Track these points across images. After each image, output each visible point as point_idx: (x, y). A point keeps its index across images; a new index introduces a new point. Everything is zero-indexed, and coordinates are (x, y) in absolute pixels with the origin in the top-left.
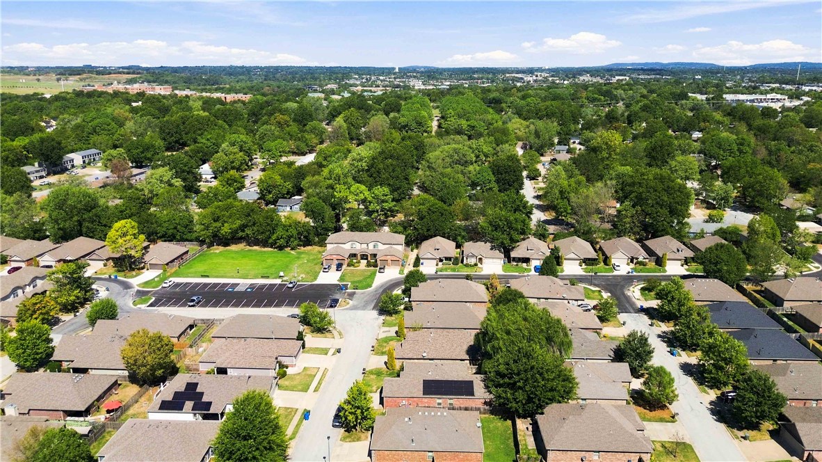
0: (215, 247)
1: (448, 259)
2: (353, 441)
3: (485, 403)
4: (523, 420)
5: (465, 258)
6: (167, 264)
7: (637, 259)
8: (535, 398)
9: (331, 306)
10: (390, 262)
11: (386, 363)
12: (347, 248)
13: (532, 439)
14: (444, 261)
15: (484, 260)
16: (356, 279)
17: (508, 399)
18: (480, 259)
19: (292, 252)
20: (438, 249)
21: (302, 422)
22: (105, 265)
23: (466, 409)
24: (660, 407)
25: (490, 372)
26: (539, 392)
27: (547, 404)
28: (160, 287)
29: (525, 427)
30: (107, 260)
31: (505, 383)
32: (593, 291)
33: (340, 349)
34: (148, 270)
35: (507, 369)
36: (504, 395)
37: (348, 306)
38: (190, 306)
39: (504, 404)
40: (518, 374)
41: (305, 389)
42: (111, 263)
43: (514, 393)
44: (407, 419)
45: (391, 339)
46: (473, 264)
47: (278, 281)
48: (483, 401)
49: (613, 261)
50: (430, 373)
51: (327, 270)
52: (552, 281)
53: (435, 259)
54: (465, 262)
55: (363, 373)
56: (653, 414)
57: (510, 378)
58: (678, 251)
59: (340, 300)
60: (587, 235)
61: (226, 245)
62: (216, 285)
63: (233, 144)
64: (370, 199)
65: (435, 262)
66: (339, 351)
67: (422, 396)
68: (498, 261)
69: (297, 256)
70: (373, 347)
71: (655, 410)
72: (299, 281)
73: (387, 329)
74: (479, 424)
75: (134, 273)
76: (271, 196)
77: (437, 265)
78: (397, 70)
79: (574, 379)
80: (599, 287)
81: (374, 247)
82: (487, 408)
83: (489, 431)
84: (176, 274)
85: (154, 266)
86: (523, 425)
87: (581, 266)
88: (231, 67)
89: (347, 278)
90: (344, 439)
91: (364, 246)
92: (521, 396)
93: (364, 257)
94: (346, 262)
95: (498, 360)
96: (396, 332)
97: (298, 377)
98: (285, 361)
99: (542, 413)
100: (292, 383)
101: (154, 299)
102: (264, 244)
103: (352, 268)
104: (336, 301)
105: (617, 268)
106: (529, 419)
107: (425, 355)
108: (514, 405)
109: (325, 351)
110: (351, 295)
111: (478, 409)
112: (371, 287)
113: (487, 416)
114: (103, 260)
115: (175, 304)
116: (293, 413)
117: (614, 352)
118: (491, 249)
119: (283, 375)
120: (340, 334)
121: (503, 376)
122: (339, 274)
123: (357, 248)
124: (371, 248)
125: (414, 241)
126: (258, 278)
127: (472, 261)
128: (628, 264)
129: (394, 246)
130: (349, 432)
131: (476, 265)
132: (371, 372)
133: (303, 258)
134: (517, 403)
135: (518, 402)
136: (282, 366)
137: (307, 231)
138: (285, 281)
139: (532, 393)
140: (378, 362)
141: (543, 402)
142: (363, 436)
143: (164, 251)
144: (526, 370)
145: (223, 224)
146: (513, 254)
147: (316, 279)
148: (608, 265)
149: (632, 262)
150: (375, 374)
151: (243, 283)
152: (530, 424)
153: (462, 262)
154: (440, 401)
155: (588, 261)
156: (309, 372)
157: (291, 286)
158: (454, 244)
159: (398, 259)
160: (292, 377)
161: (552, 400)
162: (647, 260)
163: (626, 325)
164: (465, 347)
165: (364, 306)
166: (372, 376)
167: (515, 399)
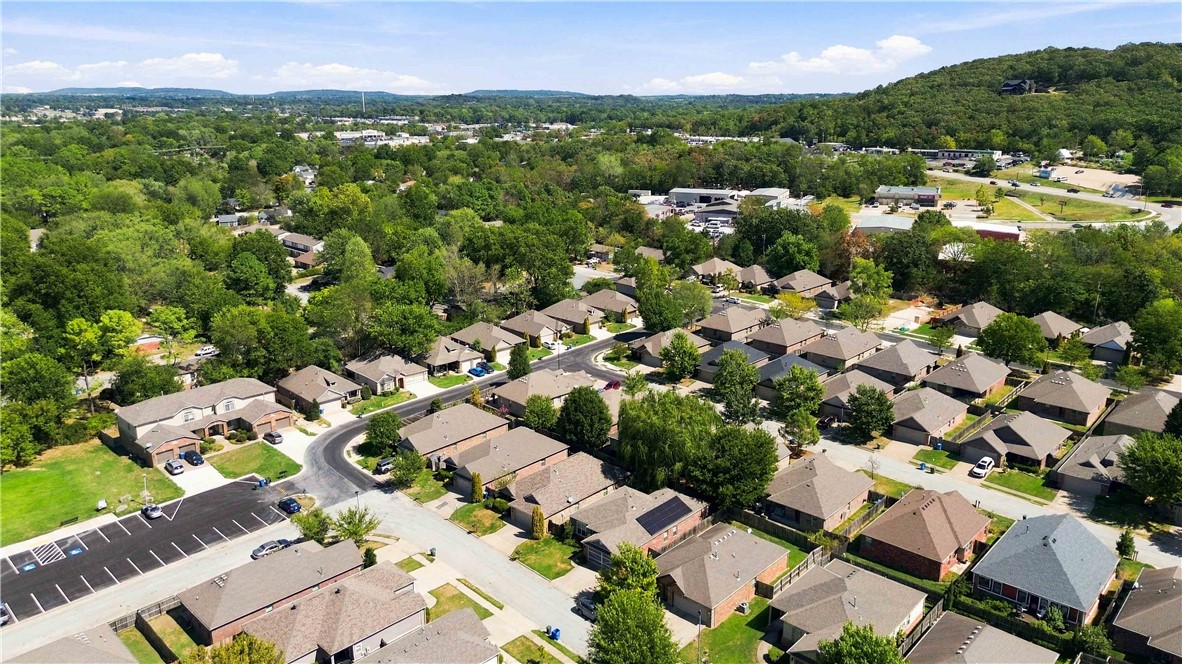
1: (353, 394)
3: (703, 515)
5: (379, 385)
7: (560, 332)
9: (290, 513)
10: (274, 423)
12: (182, 422)
14: (349, 398)
15: (406, 380)
18: (401, 380)
20: (334, 384)
37: (317, 502)
45: (467, 510)
46: (393, 390)
48: (700, 514)
50: (634, 508)
53: (339, 398)
54: (379, 392)
55: (513, 560)
58: (590, 312)
65: (339, 403)
66: (430, 553)
67: (651, 537)
73: (438, 502)
77: (343, 407)
81: (227, 407)
89: (232, 468)
91: (209, 412)
93: (211, 430)
97: (446, 607)
103: (214, 453)
107: (571, 500)
109: (413, 564)
112: (299, 466)
122: (208, 468)
123: (197, 419)
124: (220, 413)
126: (52, 529)
127: (391, 386)
128: (555, 340)
129: (260, 398)
131: (396, 390)
132: (521, 553)
140: (506, 539)
148: (537, 347)
149: (557, 336)
150: (529, 553)
153: (375, 392)
154: (666, 535)
156: (447, 595)
160: (440, 610)
162: (569, 331)
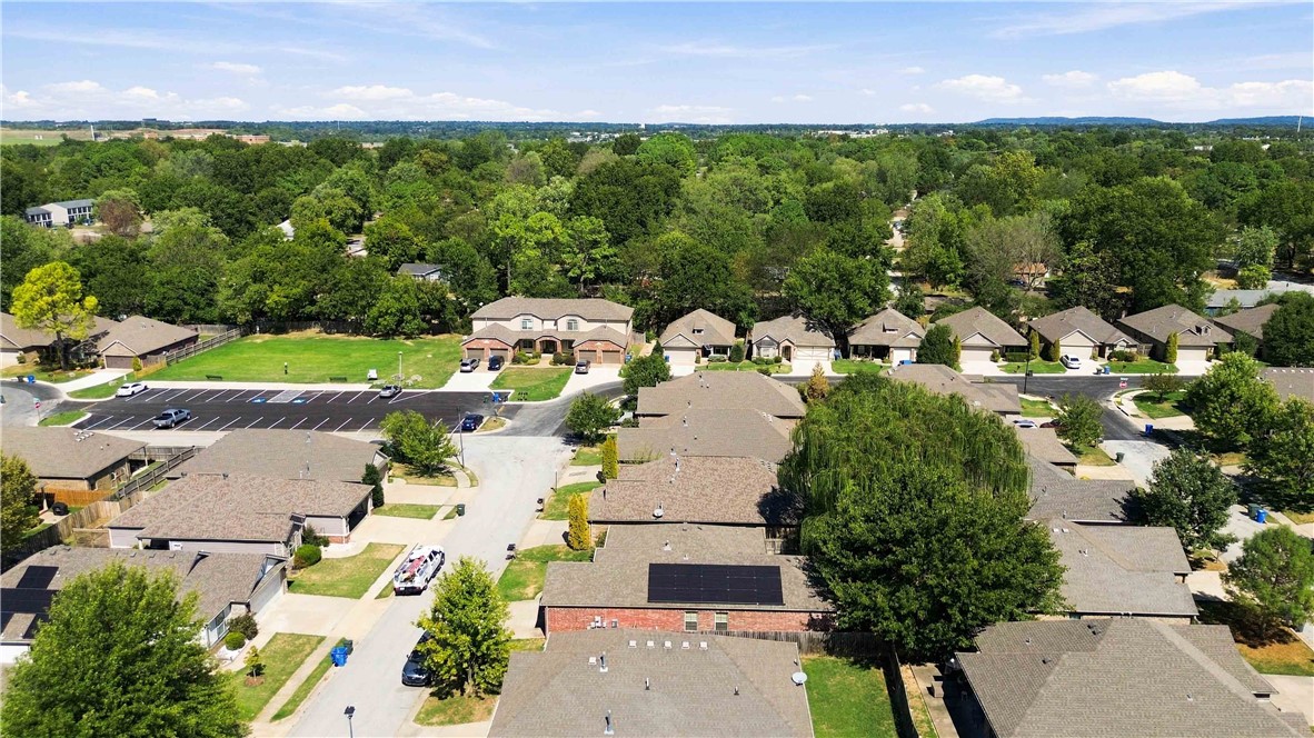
0: (258, 335)
1: (721, 349)
2: (451, 722)
3: (812, 624)
4: (914, 667)
5: (755, 348)
6: (143, 357)
7: (1112, 346)
8: (951, 606)
9: (466, 429)
10: (600, 354)
11: (565, 535)
12: (515, 328)
13: (948, 720)
14: (712, 354)
15: (795, 352)
16: (527, 384)
17: (875, 608)
18: (787, 349)
19: (409, 342)
20: (699, 331)
21: (327, 669)
22: (21, 361)
23: (763, 636)
24: (1273, 636)
25: (825, 543)
26: (966, 590)
27: (984, 623)
28: (113, 397)
29: (923, 686)
30: (27, 350)
31: (866, 568)
32: (1035, 403)
33: (463, 506)
34: (103, 368)
35: (871, 531)
36: (865, 600)
37: (501, 429)
38: (159, 428)
39: (866, 625)
40: (903, 542)
41: (356, 593)
42: (34, 356)
43: (892, 594)
44: (593, 660)
45: (586, 488)
46: (771, 357)
47: (364, 387)
48: (805, 618)
49: (1063, 352)
50: (668, 548)
51: (468, 368)
52: (947, 374)
53: (694, 349)
54: (755, 355)
55: (510, 557)
56: (1260, 654)
57: (881, 555)
58: (1199, 330)
59: (485, 420)
60: (1001, 307)
61: (280, 329)
62: (231, 393)
63: (335, 185)
64: (564, 239)
65: (693, 355)
66: (460, 510)
67: (644, 603)
68: (824, 353)
69: (416, 348)
70: (541, 501)
71: (1263, 645)
72: (407, 387)
73: (581, 469)
74: (801, 677)
75: (72, 374)
76: (387, 258)
77: (697, 361)
78: (643, 126)
79: (1054, 556)
80: (1044, 396)
81: (570, 327)
82: (819, 635)
83: (826, 698)
84: (158, 376)
85: (115, 361)
86: (918, 681)
87: (996, 361)
88: (377, 123)
89: (508, 382)
90: (425, 718)
91: (549, 325)
92: (910, 599)
93: (549, 346)
94: (510, 354)
95: (845, 511)
96: (600, 476)
97: (348, 565)
98: (321, 527)
99: (973, 649)
100: (328, 578)
101: (89, 415)
102: (357, 329)
103: (522, 366)
104: (478, 420)
105: (1075, 364)
106: (931, 665)
107: (658, 512)
108: (894, 625)
109: (427, 512)
110: (511, 412)
111: (796, 638)
112: (556, 395)
113: (816, 656)
114: (16, 350)
115: (129, 425)
116: (308, 648)
117: (1123, 507)
118: (808, 329)
119: (310, 560)
120: (473, 480)
121: (859, 548)
122: (494, 375)
123: (535, 329)
124: (561, 330)
125: (653, 321)
126: (324, 381)
127: (771, 353)
128: (1093, 358)
129: (608, 324)
130: (440, 698)
131: (778, 360)
132: (529, 555)
133: (428, 351)
134: (901, 619)
135: (906, 617)
136: (310, 538)
137: (439, 301)
138: (378, 386)
139: (944, 592)
140: (550, 533)
141: (975, 617)
142: (479, 707)
143: (139, 333)
144: (928, 529)
145: (270, 286)
146: (853, 340)
147: (443, 383)
148: (1051, 360)
149: (1101, 354)
150: (538, 559)
151: (290, 390)
152: (937, 678)
153: (749, 356)
154: (692, 618)
155: (1008, 352)
156: (377, 555)
157: (387, 393)
158: (732, 327)
159: (617, 348)
160: (335, 565)
161: (997, 611)
162: (1134, 350)
163: (1124, 461)
164: (757, 498)
165: (536, 429)
166: (529, 564)
167: (896, 611)
